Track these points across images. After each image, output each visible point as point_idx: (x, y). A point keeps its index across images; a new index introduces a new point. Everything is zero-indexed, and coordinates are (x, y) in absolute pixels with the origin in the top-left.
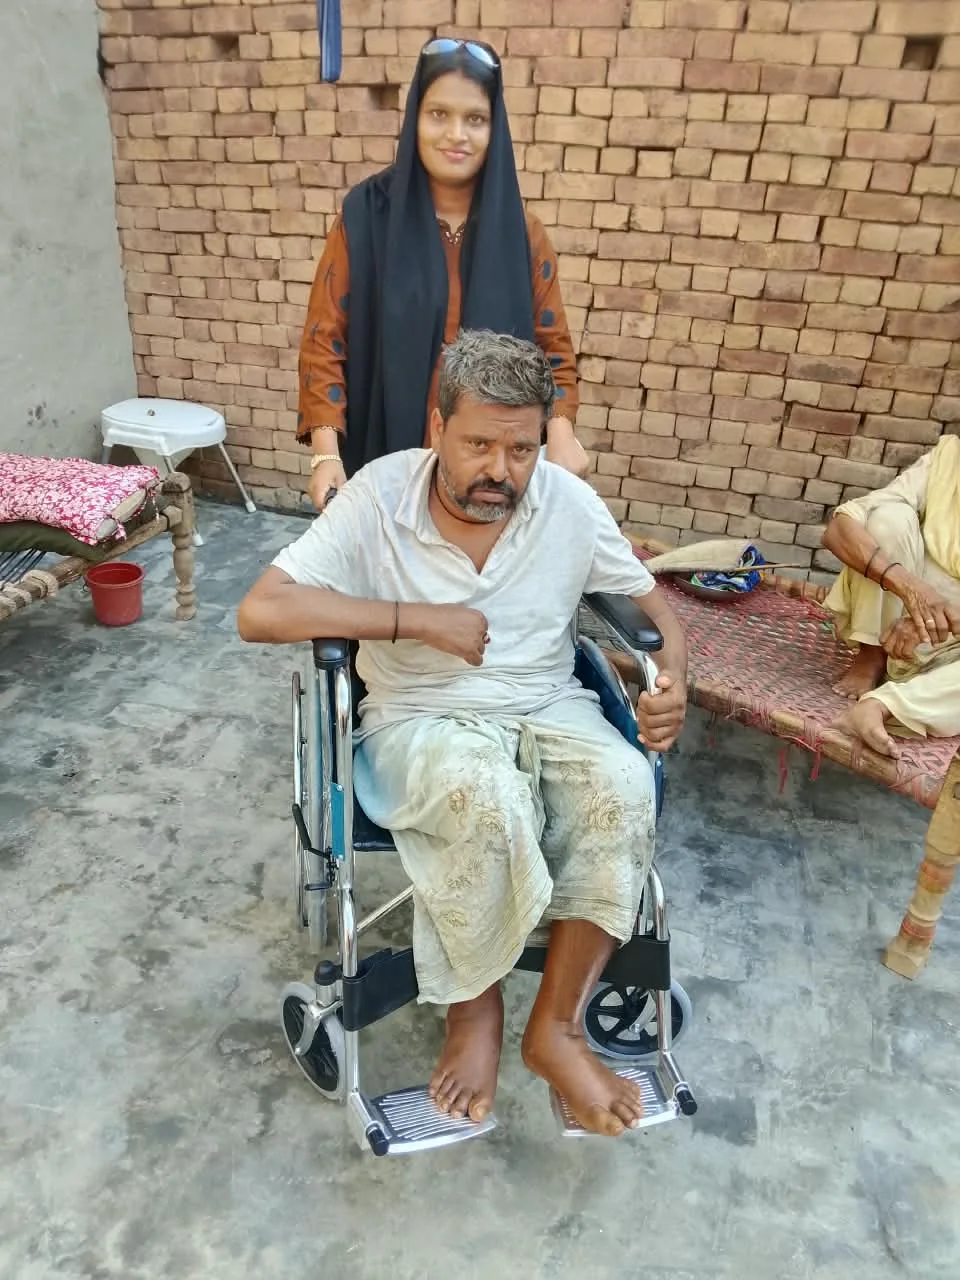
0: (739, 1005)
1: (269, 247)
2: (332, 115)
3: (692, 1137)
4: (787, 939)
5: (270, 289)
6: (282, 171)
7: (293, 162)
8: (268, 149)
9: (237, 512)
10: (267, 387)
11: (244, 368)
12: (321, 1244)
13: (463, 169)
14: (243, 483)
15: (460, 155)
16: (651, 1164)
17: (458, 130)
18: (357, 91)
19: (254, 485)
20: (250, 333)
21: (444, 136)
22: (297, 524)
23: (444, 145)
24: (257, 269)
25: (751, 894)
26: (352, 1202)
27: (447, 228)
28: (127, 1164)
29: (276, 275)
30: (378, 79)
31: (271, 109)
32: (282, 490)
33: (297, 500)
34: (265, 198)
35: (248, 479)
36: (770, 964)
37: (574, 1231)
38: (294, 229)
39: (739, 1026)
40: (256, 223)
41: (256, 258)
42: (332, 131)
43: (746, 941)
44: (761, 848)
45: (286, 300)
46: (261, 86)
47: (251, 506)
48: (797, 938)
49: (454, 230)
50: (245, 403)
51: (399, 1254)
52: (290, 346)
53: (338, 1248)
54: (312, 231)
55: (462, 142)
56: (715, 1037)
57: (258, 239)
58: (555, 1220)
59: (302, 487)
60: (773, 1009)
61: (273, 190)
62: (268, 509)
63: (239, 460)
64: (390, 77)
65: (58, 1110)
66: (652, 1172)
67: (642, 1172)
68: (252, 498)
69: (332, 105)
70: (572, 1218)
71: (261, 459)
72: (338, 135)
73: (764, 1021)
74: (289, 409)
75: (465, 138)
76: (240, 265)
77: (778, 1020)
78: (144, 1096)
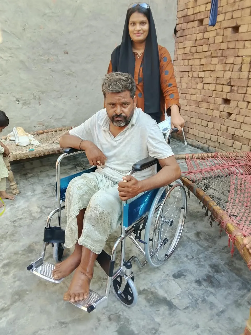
1: (202, 74)
2: (222, 37)
5: (200, 86)
6: (208, 53)
7: (211, 51)
8: (205, 48)
9: (182, 144)
10: (195, 112)
11: (191, 107)
14: (185, 137)
15: (140, 34)
18: (229, 29)
19: (188, 138)
20: (194, 97)
21: (135, 30)
22: (194, 150)
23: (135, 32)
24: (198, 80)
27: (137, 54)
29: (202, 82)
30: (234, 25)
31: (208, 37)
32: (194, 140)
33: (196, 143)
34: (203, 62)
35: (187, 136)
38: (208, 69)
40: (200, 68)
41: (199, 77)
42: (221, 41)
45: (203, 89)
46: (207, 32)
47: (186, 143)
49: (139, 55)
50: (189, 116)
52: (202, 101)
54: (212, 69)
57: (200, 72)
59: (198, 140)
61: (205, 59)
62: (190, 145)
63: (185, 130)
64: (238, 24)
68: (187, 141)
69: (222, 34)
71: (191, 131)
72: (223, 42)
74: (199, 118)
76: (195, 79)
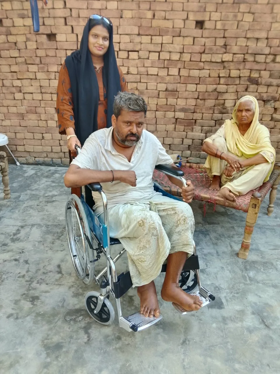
0: (207, 275)
1: (18, 83)
2: (35, 43)
3: (208, 310)
4: (213, 256)
5: (19, 96)
6: (20, 60)
7: (24, 57)
8: (15, 54)
9: (14, 166)
10: (20, 126)
11: (12, 121)
12: (118, 366)
13: (101, 53)
14: (15, 157)
15: (101, 49)
16: (201, 320)
17: (101, 41)
18: (43, 36)
19: (18, 157)
20: (13, 110)
21: (96, 43)
22: (34, 167)
23: (96, 45)
24: (14, 90)
25: (199, 246)
26: (123, 352)
27: (96, 68)
28: (49, 360)
29: (20, 91)
30: (49, 32)
31: (15, 41)
32: (28, 157)
33: (33, 160)
34: (14, 68)
35: (16, 155)
36: (211, 263)
37: (187, 342)
38: (25, 77)
39: (209, 280)
40: (12, 76)
41: (13, 86)
42: (35, 47)
43: (203, 258)
44: (198, 234)
45: (24, 99)
46: (11, 35)
47: (18, 164)
48: (215, 255)
49: (98, 69)
50: (13, 131)
51: (142, 362)
52: (27, 113)
53: (123, 366)
54: (31, 77)
55: (102, 45)
56: (204, 284)
57: (13, 81)
58: (181, 341)
59: (35, 156)
60: (216, 274)
61: (17, 66)
62: (24, 164)
63: (13, 149)
64: (53, 32)
65: (19, 350)
66: (201, 322)
67: (199, 322)
68: (18, 161)
69: (35, 40)
70: (186, 339)
71: (20, 148)
72: (38, 49)
73: (215, 278)
74: (28, 132)
75: (103, 44)
76: (8, 89)
77: (218, 276)
78: (46, 339)
